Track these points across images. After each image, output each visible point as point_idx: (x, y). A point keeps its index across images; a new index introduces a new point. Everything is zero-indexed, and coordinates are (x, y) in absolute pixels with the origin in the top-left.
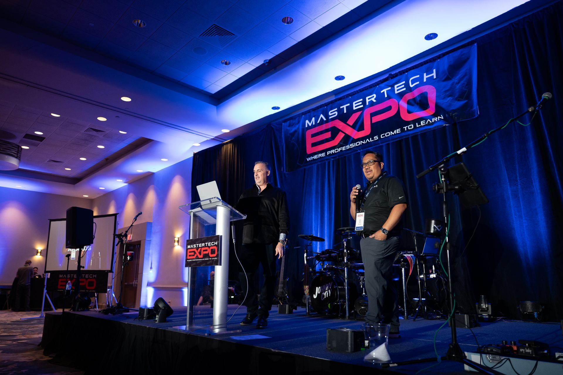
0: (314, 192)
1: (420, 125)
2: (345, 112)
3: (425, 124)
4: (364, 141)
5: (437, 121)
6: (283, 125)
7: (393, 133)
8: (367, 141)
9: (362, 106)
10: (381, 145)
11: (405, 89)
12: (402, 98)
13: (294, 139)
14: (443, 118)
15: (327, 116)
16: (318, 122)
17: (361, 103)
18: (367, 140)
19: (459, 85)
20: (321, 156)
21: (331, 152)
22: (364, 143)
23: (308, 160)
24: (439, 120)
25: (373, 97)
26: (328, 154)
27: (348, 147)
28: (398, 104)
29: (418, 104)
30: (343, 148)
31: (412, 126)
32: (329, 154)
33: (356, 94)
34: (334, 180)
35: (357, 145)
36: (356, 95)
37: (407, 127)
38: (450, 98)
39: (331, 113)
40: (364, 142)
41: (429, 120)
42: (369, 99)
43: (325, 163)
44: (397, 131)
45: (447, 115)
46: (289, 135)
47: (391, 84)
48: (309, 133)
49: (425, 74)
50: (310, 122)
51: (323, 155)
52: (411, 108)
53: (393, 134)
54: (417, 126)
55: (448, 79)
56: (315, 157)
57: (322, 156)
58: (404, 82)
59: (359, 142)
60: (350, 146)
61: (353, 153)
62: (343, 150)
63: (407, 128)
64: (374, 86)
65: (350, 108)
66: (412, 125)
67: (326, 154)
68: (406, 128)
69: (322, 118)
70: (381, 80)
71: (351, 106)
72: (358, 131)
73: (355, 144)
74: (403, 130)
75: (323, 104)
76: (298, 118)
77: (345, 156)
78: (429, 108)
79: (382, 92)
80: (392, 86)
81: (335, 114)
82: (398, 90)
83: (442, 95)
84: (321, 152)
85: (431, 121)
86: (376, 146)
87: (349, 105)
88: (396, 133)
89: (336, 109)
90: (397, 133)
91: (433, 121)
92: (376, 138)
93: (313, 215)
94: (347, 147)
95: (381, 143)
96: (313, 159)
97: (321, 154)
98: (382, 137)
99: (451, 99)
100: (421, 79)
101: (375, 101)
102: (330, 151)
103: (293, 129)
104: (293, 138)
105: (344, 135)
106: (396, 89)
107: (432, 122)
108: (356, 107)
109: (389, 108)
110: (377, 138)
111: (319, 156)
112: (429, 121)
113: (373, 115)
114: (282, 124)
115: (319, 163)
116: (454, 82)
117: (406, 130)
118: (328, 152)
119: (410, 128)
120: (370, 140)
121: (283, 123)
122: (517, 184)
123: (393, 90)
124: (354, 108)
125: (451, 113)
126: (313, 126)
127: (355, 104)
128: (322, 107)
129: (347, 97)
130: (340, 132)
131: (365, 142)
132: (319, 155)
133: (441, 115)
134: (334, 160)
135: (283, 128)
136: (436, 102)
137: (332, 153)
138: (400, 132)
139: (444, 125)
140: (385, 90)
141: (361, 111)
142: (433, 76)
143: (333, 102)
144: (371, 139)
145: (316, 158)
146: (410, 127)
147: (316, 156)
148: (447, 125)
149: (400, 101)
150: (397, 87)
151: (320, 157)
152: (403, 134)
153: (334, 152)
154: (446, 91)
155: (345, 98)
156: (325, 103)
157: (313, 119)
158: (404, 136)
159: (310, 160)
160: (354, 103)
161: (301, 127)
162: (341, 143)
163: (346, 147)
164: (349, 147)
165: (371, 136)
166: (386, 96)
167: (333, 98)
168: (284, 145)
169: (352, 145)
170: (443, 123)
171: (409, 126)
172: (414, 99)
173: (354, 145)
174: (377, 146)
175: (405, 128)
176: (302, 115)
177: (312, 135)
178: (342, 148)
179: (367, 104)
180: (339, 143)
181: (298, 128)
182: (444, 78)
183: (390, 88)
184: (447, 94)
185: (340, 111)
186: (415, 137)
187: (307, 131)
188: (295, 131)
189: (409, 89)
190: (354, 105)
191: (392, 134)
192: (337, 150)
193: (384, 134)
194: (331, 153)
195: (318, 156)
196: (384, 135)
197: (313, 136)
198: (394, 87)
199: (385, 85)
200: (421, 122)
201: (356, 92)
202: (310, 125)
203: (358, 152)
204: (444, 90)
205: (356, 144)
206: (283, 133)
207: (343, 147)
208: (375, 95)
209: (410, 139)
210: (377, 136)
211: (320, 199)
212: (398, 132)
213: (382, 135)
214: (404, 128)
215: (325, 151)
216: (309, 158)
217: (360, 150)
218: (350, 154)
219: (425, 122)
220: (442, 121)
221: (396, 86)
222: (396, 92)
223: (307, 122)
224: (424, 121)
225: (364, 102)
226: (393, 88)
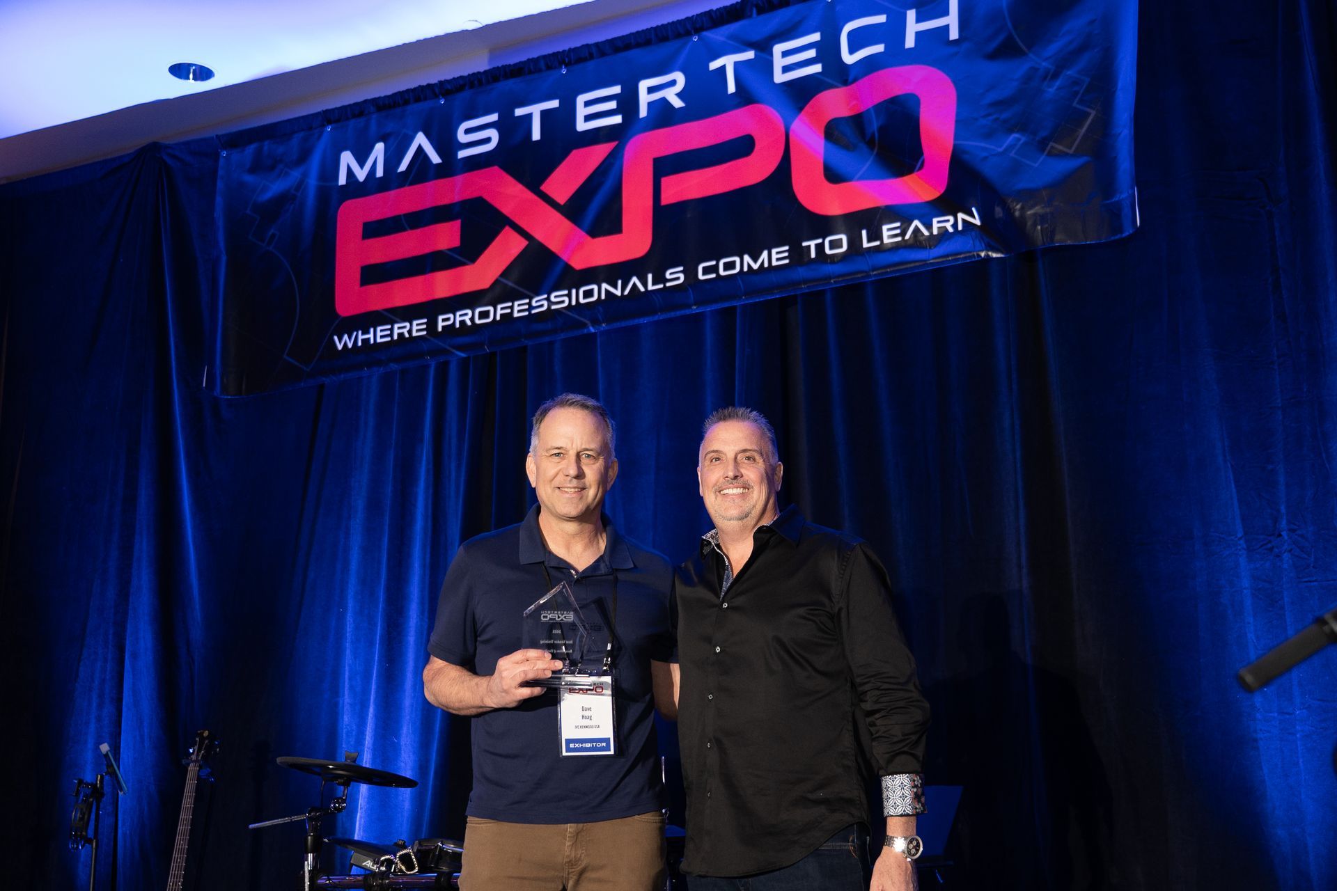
0: (359, 503)
1: (877, 243)
2: (536, 135)
3: (899, 239)
4: (620, 282)
5: (951, 230)
6: (222, 162)
7: (755, 261)
8: (634, 284)
9: (617, 119)
10: (695, 309)
11: (817, 68)
12: (801, 109)
13: (274, 235)
14: (977, 222)
15: (447, 144)
16: (403, 167)
17: (613, 105)
18: (635, 279)
19: (1058, 83)
20: (405, 331)
21: (458, 319)
22: (618, 293)
23: (340, 347)
24: (960, 228)
25: (673, 83)
26: (440, 325)
27: (540, 303)
28: (783, 130)
29: (870, 144)
30: (516, 308)
31: (841, 240)
32: (443, 327)
33: (591, 57)
34: (465, 454)
35: (582, 301)
36: (591, 65)
37: (820, 241)
38: (1016, 135)
39: (468, 131)
40: (616, 287)
41: (916, 223)
42: (651, 90)
43: (428, 366)
44: (774, 256)
45: (999, 212)
46: (248, 212)
47: (756, 37)
48: (352, 217)
49: (911, 15)
50: (362, 165)
51: (417, 328)
52: (843, 160)
53: (755, 266)
54: (866, 245)
55: (1007, 50)
56: (379, 335)
57: (410, 332)
58: (816, 37)
59: (595, 287)
60: (548, 299)
61: (563, 336)
62: (516, 315)
63: (820, 248)
64: (678, 36)
65: (559, 122)
66: (844, 237)
67: (432, 325)
68: (817, 245)
69: (420, 149)
70: (711, 11)
71: (568, 110)
72: (594, 233)
73: (574, 291)
74: (798, 254)
75: (429, 85)
76: (302, 134)
77: (525, 348)
78: (920, 168)
79: (714, 65)
80: (764, 48)
81: (487, 140)
82: (786, 69)
83: (984, 117)
84: (408, 314)
85: (929, 226)
86: (672, 314)
87: (554, 104)
88: (766, 265)
89: (494, 117)
90: (774, 263)
91: (935, 232)
92: (676, 276)
93: (349, 619)
94: (534, 304)
95: (697, 303)
96: (366, 341)
97: (404, 321)
98: (701, 277)
99: (1022, 142)
100: (893, 32)
101: (678, 103)
102: (451, 316)
103: (276, 187)
104: (272, 231)
105: (524, 243)
106: (779, 62)
107: (931, 233)
108: (588, 118)
109: (743, 147)
110: (678, 279)
111: (396, 331)
112: (917, 230)
113: (665, 167)
114: (217, 155)
115: (394, 366)
116: (1038, 69)
117: (813, 255)
118: (441, 318)
119: (831, 248)
120: (645, 285)
121: (225, 149)
122: (1276, 550)
123: (765, 64)
124: (581, 126)
125: (1018, 207)
126: (373, 185)
127: (588, 104)
128: (425, 99)
129: (549, 68)
130: (507, 228)
131: (623, 289)
132: (396, 326)
133: (974, 209)
134: (468, 358)
135: (221, 172)
136: (955, 147)
137: (463, 323)
138: (787, 261)
139: (983, 254)
140: (728, 62)
141: (614, 144)
142: (946, 28)
143: (480, 83)
144: (650, 277)
145: (379, 340)
146: (834, 245)
147: (379, 329)
148: (995, 255)
149: (795, 119)
150: (785, 54)
151: (401, 335)
152: (802, 273)
153: (472, 319)
154: (1000, 104)
155: (540, 71)
156: (441, 83)
157: (380, 147)
158: (805, 281)
159: (350, 345)
160: (581, 99)
161: (313, 182)
162: (510, 284)
163: (529, 304)
164: (545, 303)
165: (653, 263)
166: (731, 88)
167: (479, 63)
168: (224, 258)
169: (560, 299)
170: (978, 243)
171: (831, 242)
172: (858, 120)
173: (569, 296)
174: (679, 313)
175: (809, 247)
176: (323, 126)
177: (366, 225)
178: (512, 308)
179: (643, 112)
180: (496, 282)
181: (301, 185)
182: (994, 45)
183: (750, 55)
184: (1005, 116)
185: (512, 129)
186: (851, 291)
187: (341, 202)
188: (284, 199)
189: (837, 73)
190: (581, 111)
191: (749, 266)
192: (484, 315)
193: (713, 263)
194: (458, 325)
195: (392, 330)
196: (714, 269)
197: (374, 230)
198: (771, 54)
199: (732, 37)
200: (885, 228)
201: (594, 50)
202: (361, 175)
203: (585, 331)
204: (992, 96)
205: (578, 296)
206: (219, 200)
207: (516, 303)
208: (680, 78)
209: (828, 296)
210: (681, 268)
211: (386, 539)
212: (778, 259)
213: (704, 269)
214: (805, 244)
215: (430, 310)
216: (346, 337)
217: (595, 322)
218: (547, 339)
219: (898, 231)
220: (973, 233)
221: (778, 49)
222: (779, 77)
223: (347, 158)
224: (898, 224)
225: (627, 103)
226: (764, 55)
